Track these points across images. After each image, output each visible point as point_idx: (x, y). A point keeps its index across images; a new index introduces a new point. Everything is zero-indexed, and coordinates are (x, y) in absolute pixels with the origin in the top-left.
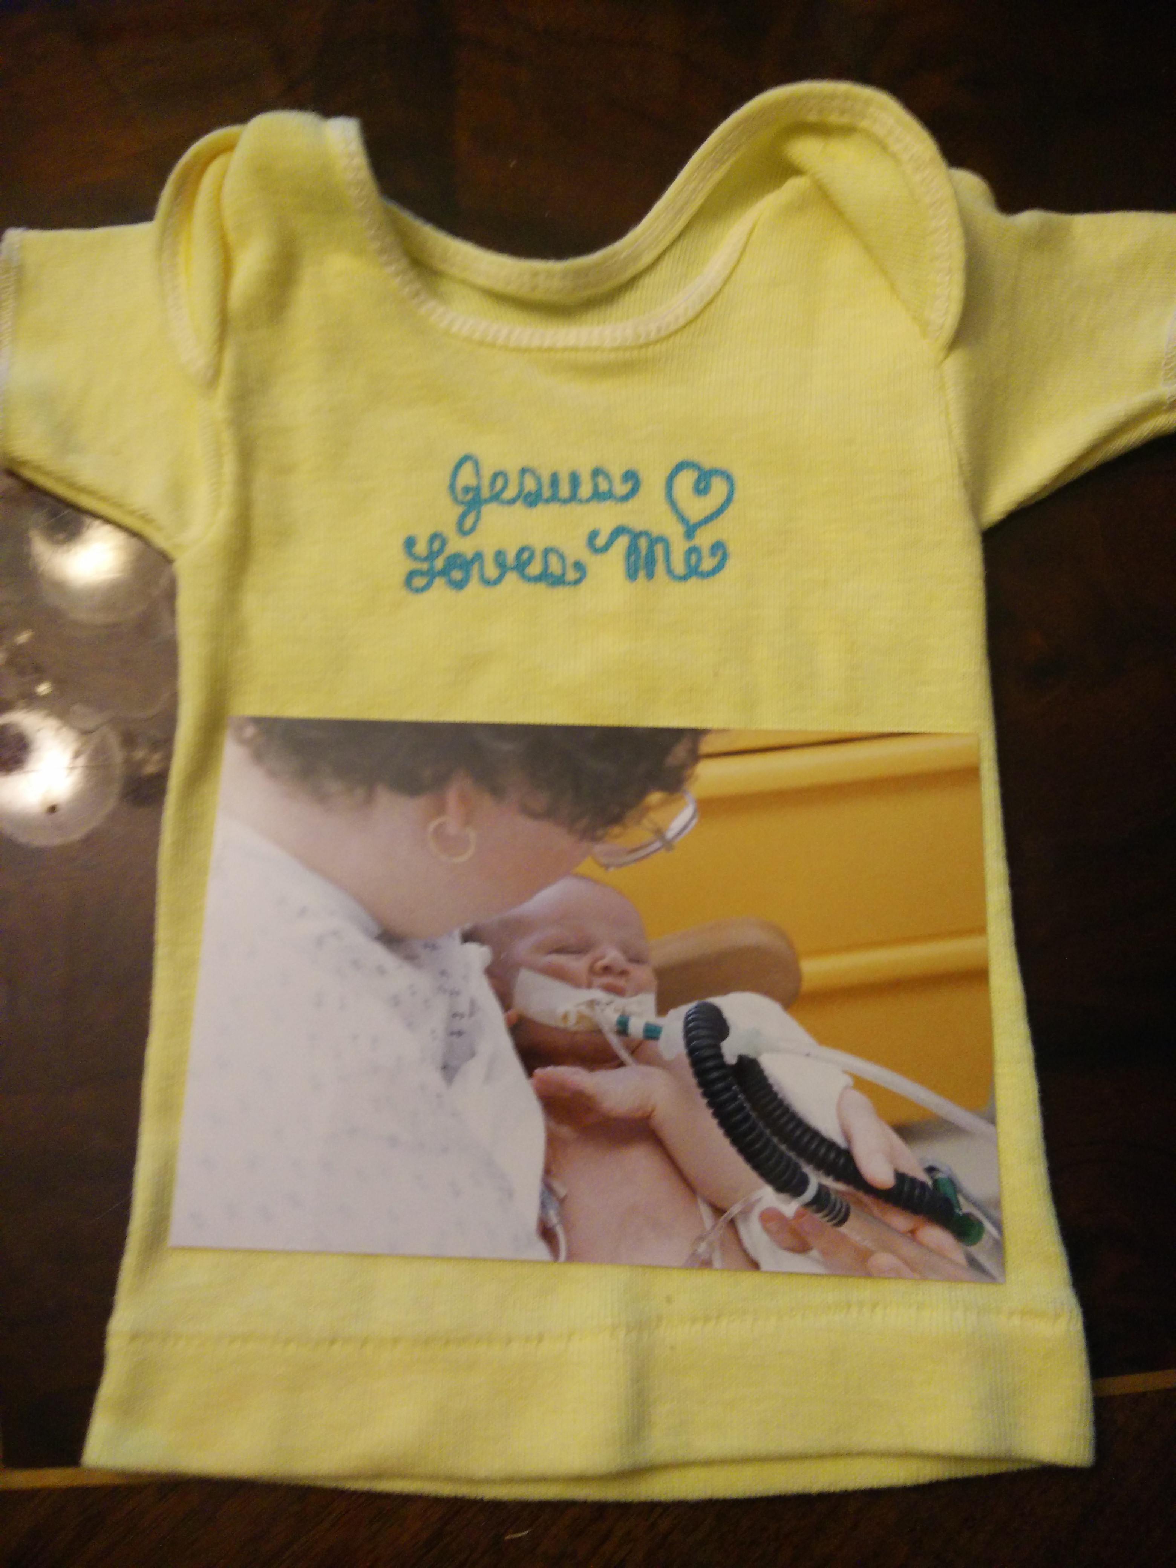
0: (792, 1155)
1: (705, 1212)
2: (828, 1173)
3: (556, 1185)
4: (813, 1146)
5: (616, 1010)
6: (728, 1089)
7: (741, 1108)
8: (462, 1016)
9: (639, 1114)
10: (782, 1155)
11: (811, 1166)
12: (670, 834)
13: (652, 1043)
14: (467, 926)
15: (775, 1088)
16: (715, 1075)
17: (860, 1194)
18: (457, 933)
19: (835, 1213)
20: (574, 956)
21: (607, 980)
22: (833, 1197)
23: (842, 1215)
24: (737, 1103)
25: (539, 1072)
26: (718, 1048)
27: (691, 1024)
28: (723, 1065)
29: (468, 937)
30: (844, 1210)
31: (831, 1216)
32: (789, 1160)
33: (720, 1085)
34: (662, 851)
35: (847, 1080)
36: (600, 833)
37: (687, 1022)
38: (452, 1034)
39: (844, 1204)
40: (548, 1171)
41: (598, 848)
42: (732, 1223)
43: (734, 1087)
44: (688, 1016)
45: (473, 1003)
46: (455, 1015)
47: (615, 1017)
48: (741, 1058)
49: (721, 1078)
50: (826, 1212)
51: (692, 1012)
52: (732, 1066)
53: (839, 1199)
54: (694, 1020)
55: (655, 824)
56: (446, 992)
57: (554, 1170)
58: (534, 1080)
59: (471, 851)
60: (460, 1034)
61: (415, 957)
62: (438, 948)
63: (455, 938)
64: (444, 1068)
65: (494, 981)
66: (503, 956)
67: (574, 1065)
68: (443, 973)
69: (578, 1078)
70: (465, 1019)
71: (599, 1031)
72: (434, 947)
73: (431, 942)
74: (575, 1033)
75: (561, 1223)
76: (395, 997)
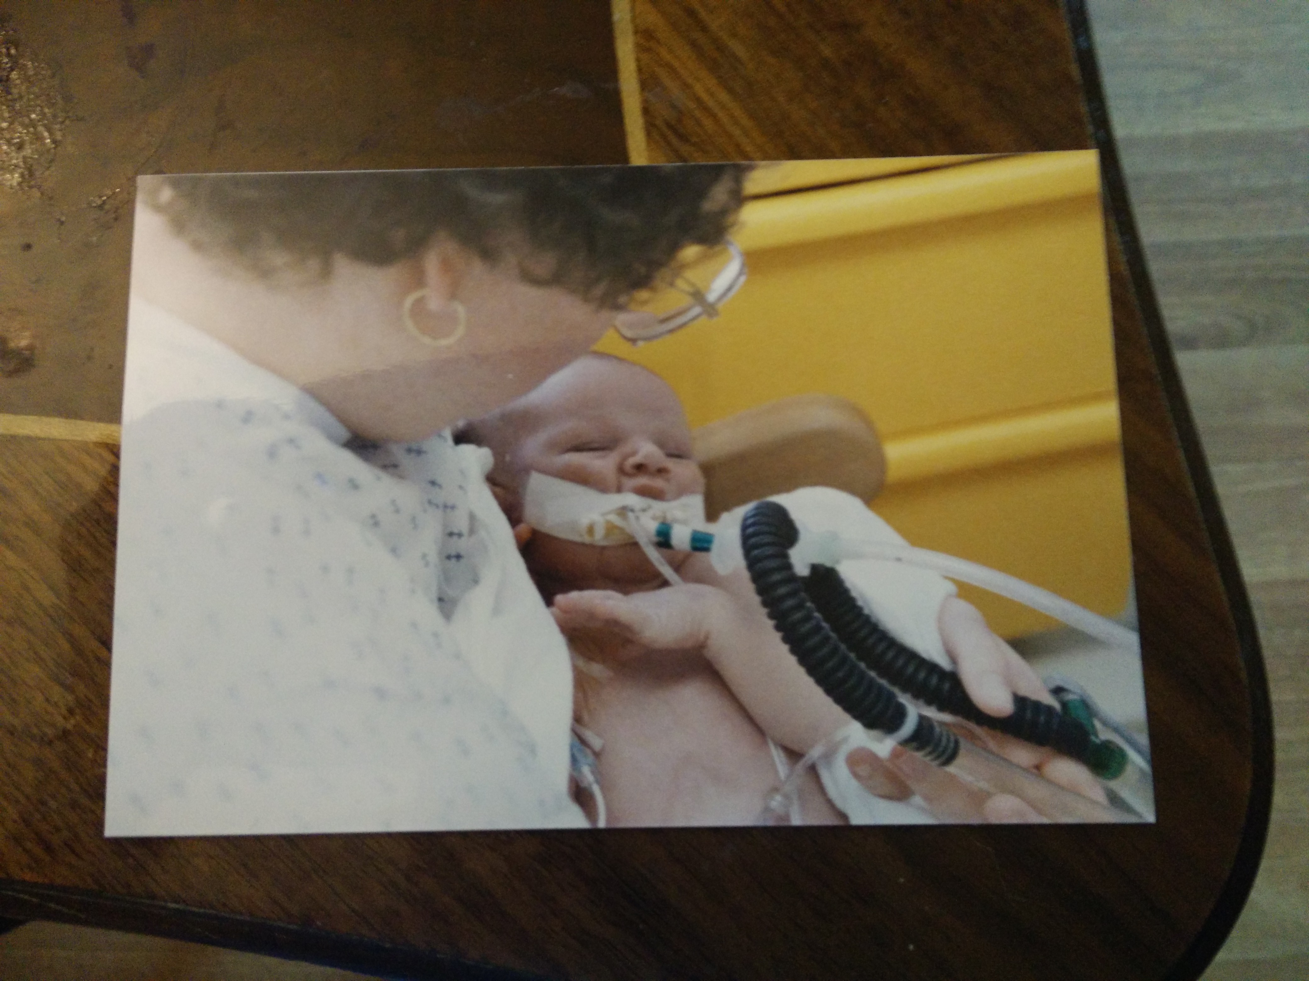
0: (883, 682)
1: (778, 757)
2: (929, 703)
3: (590, 736)
4: (910, 670)
5: (654, 518)
6: (800, 606)
7: (818, 629)
8: (460, 535)
9: (689, 644)
10: (872, 681)
11: (908, 696)
12: (711, 297)
13: (700, 555)
14: (461, 424)
16: (782, 590)
17: (972, 726)
18: (448, 434)
19: (941, 749)
20: (597, 454)
21: (642, 480)
22: (937, 729)
23: (949, 751)
24: (813, 622)
25: (560, 599)
26: (786, 556)
27: (750, 530)
28: (793, 578)
29: (461, 438)
30: (952, 745)
31: (935, 754)
32: (881, 688)
33: (790, 603)
34: (704, 319)
35: (951, 588)
36: (622, 299)
37: (744, 528)
38: (449, 557)
39: (952, 738)
40: (578, 719)
41: (621, 318)
42: (813, 770)
43: (808, 604)
44: (745, 519)
45: (472, 517)
46: (451, 534)
47: (652, 526)
48: (815, 568)
49: (792, 594)
50: (929, 749)
51: (750, 514)
52: (803, 578)
53: (945, 733)
54: (753, 524)
55: (692, 285)
56: (437, 506)
57: (586, 717)
58: (554, 609)
59: (460, 331)
60: (458, 557)
61: (395, 466)
62: (425, 452)
63: (445, 440)
64: (441, 600)
65: (498, 490)
66: (508, 458)
67: (605, 588)
68: (433, 483)
69: (610, 603)
70: (463, 539)
71: (635, 545)
72: (419, 452)
73: (414, 446)
74: (603, 548)
75: (597, 782)
76: (373, 516)
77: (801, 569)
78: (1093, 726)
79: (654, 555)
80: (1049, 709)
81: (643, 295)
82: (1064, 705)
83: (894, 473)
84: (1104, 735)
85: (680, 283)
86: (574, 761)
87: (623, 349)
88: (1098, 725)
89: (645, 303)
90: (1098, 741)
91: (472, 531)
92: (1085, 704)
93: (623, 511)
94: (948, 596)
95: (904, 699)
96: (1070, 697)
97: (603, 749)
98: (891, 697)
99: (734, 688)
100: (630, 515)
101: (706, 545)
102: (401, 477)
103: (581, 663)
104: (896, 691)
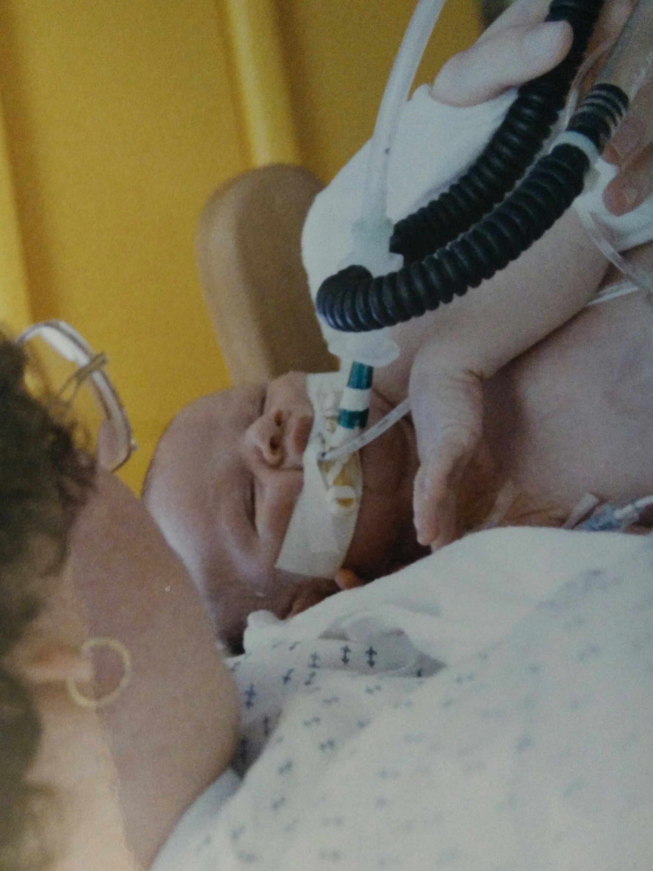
0: (529, 170)
1: (612, 294)
2: (554, 118)
3: (580, 509)
4: (515, 140)
5: (333, 431)
6: (438, 265)
7: (464, 245)
8: (346, 650)
9: (477, 393)
10: (527, 185)
11: (545, 142)
12: (82, 360)
13: (376, 378)
14: (220, 646)
15: (436, 197)
16: (419, 285)
17: (582, 69)
18: (231, 661)
19: (609, 106)
20: (258, 493)
21: (289, 443)
22: (586, 109)
23: (611, 96)
24: (456, 251)
25: (421, 539)
26: (381, 279)
27: (349, 321)
28: (405, 272)
29: (236, 645)
30: (604, 93)
31: (614, 111)
32: (534, 174)
33: (433, 277)
34: (106, 369)
35: (422, 91)
37: (347, 328)
38: (371, 663)
39: (596, 92)
40: (561, 522)
42: (627, 254)
43: (436, 256)
44: (337, 327)
45: (327, 636)
46: (345, 660)
47: (342, 431)
48: (394, 248)
49: (423, 274)
50: (608, 119)
51: (331, 321)
52: (407, 262)
53: (590, 101)
54: (343, 317)
55: (69, 381)
56: (313, 675)
57: (559, 513)
58: (433, 546)
59: (115, 644)
60: (371, 652)
61: (266, 721)
62: (252, 687)
63: (238, 664)
64: (419, 674)
65: (296, 606)
66: (260, 594)
67: (411, 489)
68: (286, 679)
69: (428, 482)
70: (351, 646)
71: (362, 451)
72: (251, 693)
73: (244, 698)
74: (365, 487)
76: (323, 747)
79: (375, 431)
81: (78, 436)
83: (288, 156)
85: (65, 397)
86: (608, 527)
87: (140, 461)
89: (88, 435)
91: (343, 637)
93: (324, 465)
94: (431, 94)
95: (549, 148)
97: (596, 495)
98: (546, 162)
100: (328, 457)
101: (365, 372)
102: (279, 714)
103: (495, 517)
104: (539, 156)
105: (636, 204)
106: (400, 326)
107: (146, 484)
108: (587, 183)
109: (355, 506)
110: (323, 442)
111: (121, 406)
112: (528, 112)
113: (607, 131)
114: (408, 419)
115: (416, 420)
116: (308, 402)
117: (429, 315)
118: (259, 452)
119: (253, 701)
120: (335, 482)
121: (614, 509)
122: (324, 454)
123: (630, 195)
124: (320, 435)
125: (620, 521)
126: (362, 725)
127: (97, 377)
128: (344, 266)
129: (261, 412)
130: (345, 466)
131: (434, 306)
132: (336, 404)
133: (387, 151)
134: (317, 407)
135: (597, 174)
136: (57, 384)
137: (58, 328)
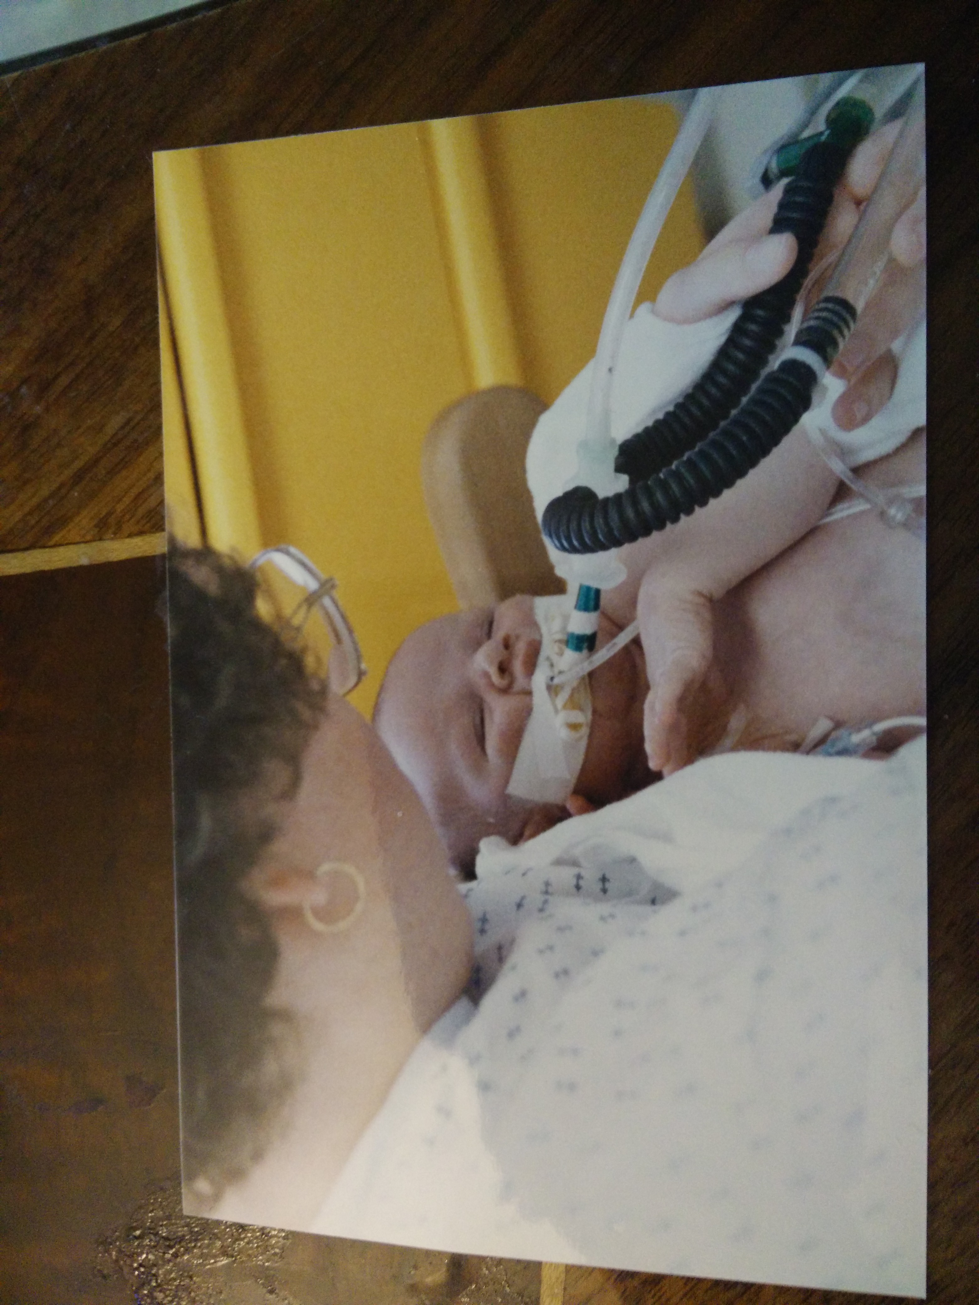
0: (754, 387)
1: (843, 511)
2: (780, 333)
4: (741, 356)
5: (561, 654)
6: (664, 485)
7: (690, 463)
8: (579, 877)
9: (707, 616)
10: (754, 401)
11: (771, 358)
12: (313, 585)
13: (603, 601)
14: (453, 872)
15: (660, 416)
16: (645, 505)
17: (808, 282)
18: (464, 887)
19: (835, 319)
20: (487, 717)
21: (518, 667)
22: (812, 323)
23: (837, 308)
24: (683, 470)
25: (653, 764)
26: (607, 500)
27: (575, 543)
28: (631, 493)
29: (469, 873)
30: (830, 306)
31: (842, 324)
32: (760, 390)
33: (659, 496)
34: (336, 594)
35: (644, 308)
36: (315, 686)
37: (573, 550)
38: (604, 891)
39: (822, 305)
40: (795, 747)
41: (336, 687)
42: (858, 471)
43: (661, 476)
44: (564, 549)
45: (559, 862)
46: (578, 887)
47: (570, 655)
48: (620, 468)
49: (650, 495)
50: (835, 333)
51: (557, 542)
52: (632, 482)
53: (816, 314)
54: (570, 543)
55: (299, 606)
56: (546, 902)
57: (793, 737)
58: (665, 771)
59: (349, 869)
60: (604, 879)
61: (500, 948)
62: (485, 915)
63: (470, 890)
64: (653, 902)
65: (527, 833)
66: (491, 820)
67: (641, 711)
68: (519, 906)
69: (658, 707)
70: (583, 873)
71: (591, 675)
72: (484, 920)
73: (478, 925)
74: (594, 712)
75: (870, 725)
76: (557, 975)
77: (621, 483)
78: (809, 138)
79: (603, 655)
80: (788, 190)
81: (310, 661)
82: (783, 173)
83: (512, 378)
84: (820, 125)
85: (296, 621)
86: (844, 752)
87: (370, 685)
88: (806, 134)
89: (318, 660)
90: (827, 133)
91: (575, 863)
92: (782, 149)
93: (552, 689)
94: (653, 312)
95: (775, 363)
96: (774, 166)
97: (831, 718)
98: (773, 378)
99: (760, 564)
100: (556, 681)
101: (592, 595)
102: (513, 942)
103: (728, 742)
104: (765, 372)
105: (866, 419)
106: (627, 547)
107: (376, 710)
108: (815, 398)
109: (585, 731)
110: (552, 665)
111: (351, 631)
112: (753, 327)
113: (835, 344)
114: (636, 642)
115: (646, 643)
116: (534, 624)
117: (656, 535)
118: (486, 675)
119: (487, 927)
120: (565, 707)
121: (850, 734)
122: (552, 679)
123: (860, 410)
124: (548, 659)
125: (858, 745)
126: (596, 953)
127: (327, 601)
128: (570, 487)
129: (489, 635)
130: (574, 690)
131: (661, 526)
132: (564, 628)
133: (610, 370)
134: (544, 630)
135: (825, 389)
136: (288, 611)
137: (288, 553)
